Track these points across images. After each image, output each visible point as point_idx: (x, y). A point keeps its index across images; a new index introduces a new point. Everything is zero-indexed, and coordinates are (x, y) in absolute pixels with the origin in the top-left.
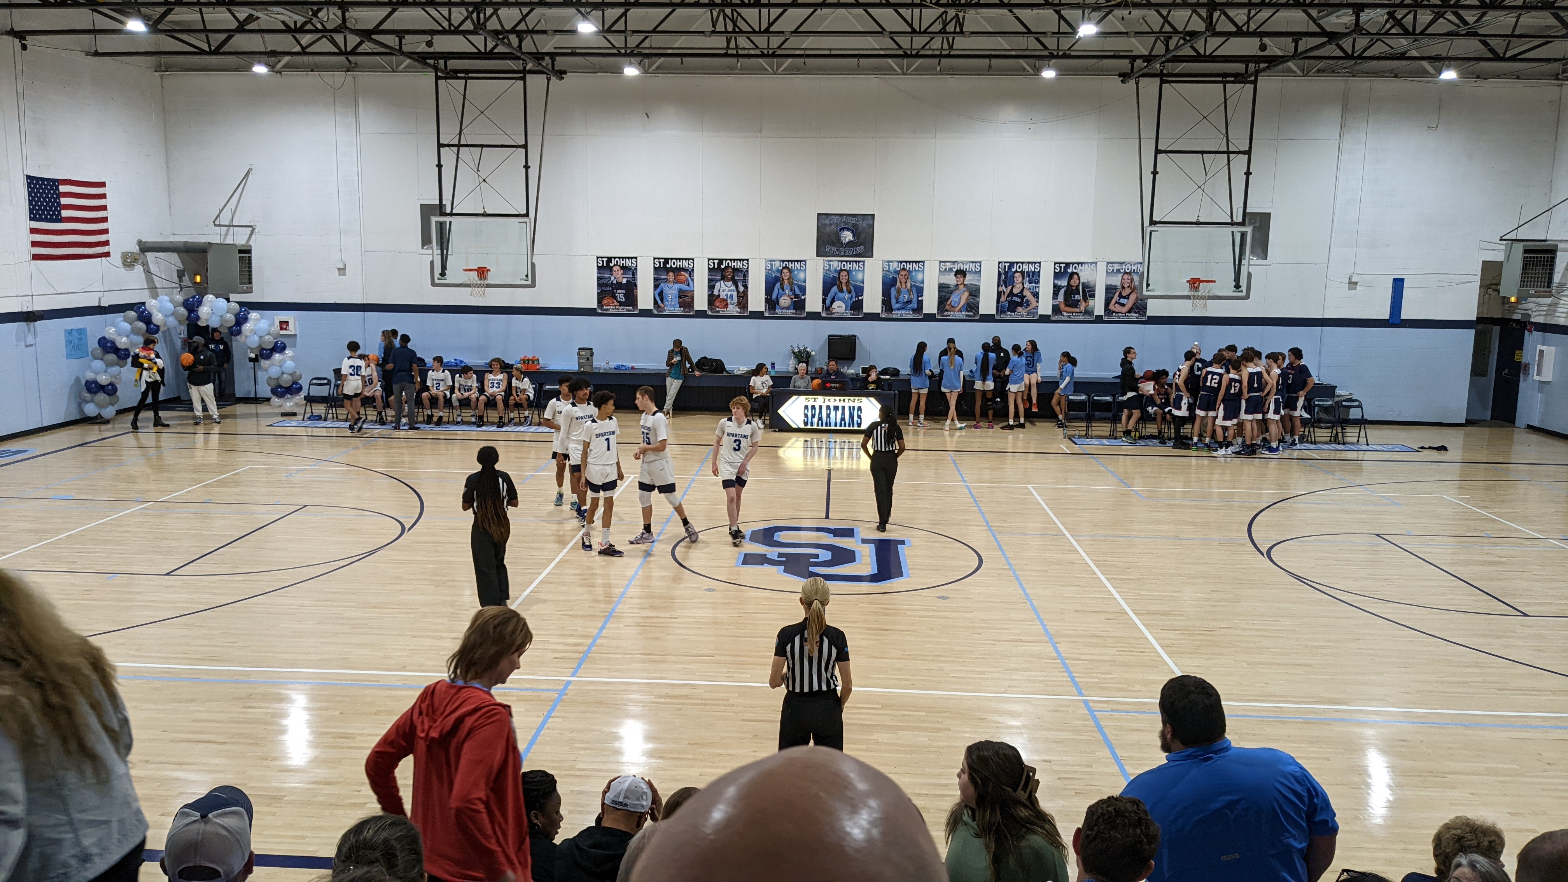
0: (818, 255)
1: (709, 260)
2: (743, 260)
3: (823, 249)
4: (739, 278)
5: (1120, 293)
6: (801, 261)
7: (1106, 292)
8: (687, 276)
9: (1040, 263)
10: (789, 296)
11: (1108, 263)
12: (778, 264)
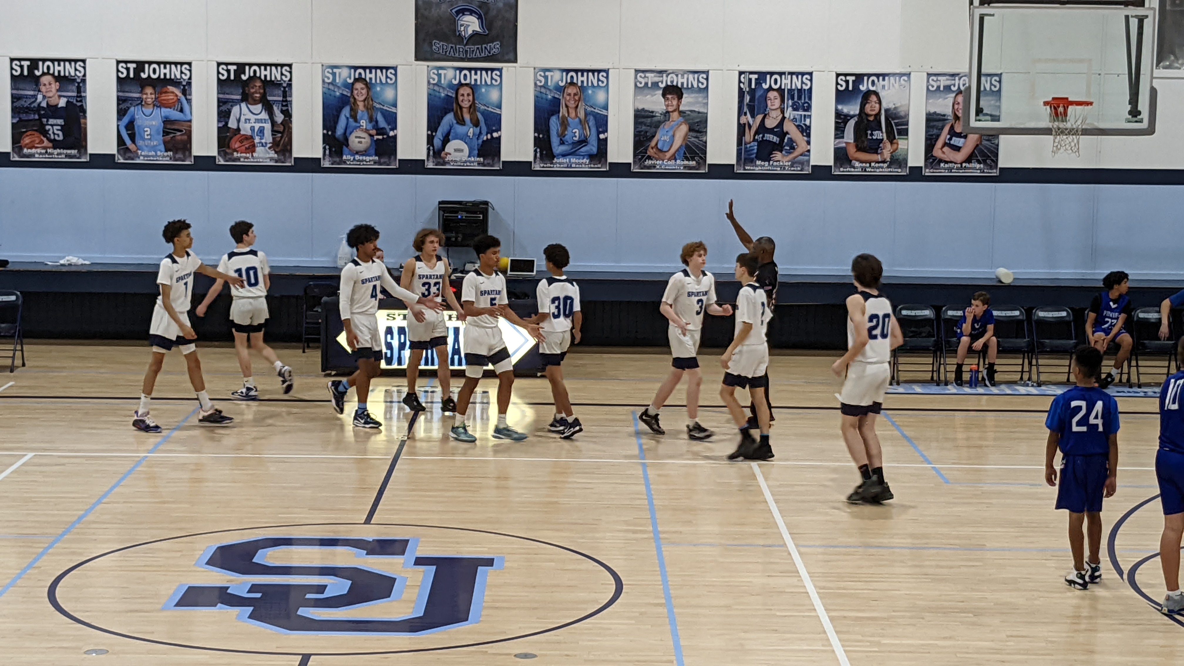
0: (417, 58)
1: (219, 64)
2: (282, 66)
3: (426, 47)
4: (275, 97)
5: (952, 127)
6: (387, 68)
7: (928, 127)
8: (180, 94)
9: (811, 74)
10: (366, 131)
11: (929, 75)
12: (345, 72)
